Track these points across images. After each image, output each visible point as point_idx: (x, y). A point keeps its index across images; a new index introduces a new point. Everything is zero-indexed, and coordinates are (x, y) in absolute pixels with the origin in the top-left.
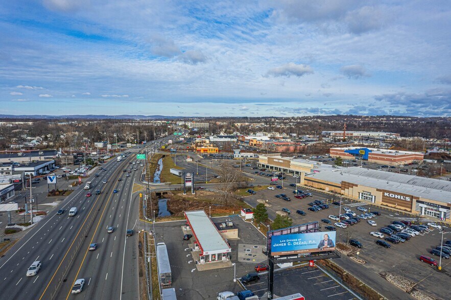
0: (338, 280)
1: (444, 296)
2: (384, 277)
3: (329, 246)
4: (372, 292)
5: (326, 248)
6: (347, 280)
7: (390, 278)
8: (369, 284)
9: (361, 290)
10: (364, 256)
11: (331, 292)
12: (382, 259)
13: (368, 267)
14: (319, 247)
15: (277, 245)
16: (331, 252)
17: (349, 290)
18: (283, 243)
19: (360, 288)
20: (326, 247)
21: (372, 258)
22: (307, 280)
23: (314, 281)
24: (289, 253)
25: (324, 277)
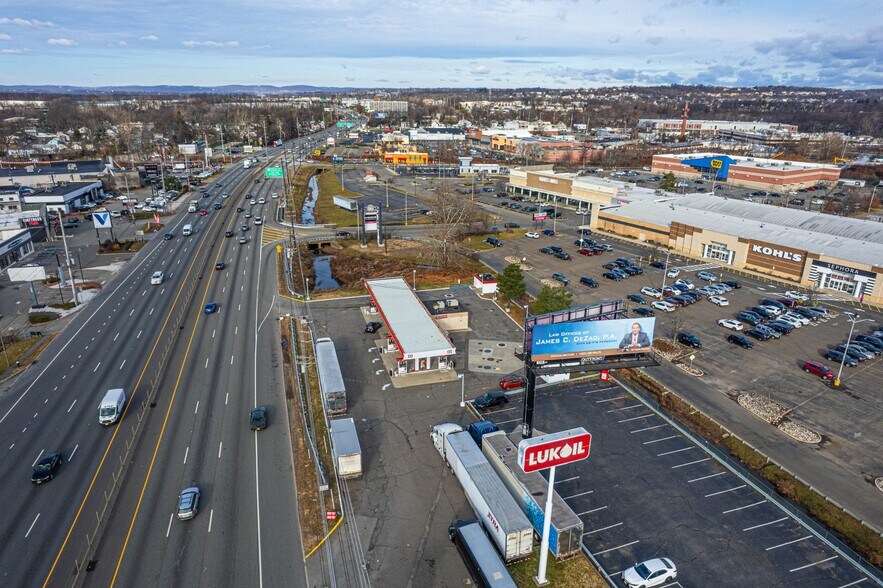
0: (653, 405)
1: (837, 429)
2: (734, 398)
3: (639, 345)
4: (711, 423)
6: (668, 405)
7: (745, 401)
8: (707, 412)
9: (692, 421)
10: (703, 363)
11: (638, 424)
12: (734, 368)
13: (708, 382)
14: (621, 347)
15: (543, 342)
16: (642, 355)
17: (670, 422)
18: (555, 338)
19: (689, 418)
20: (635, 346)
22: (594, 404)
23: (608, 406)
24: (565, 356)
25: (626, 399)
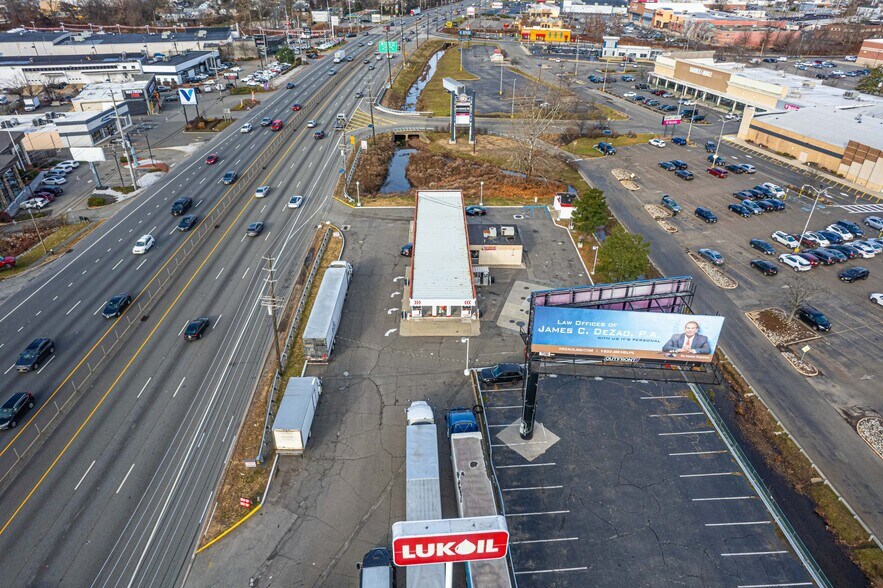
2: (852, 420)
3: (694, 351)
4: (799, 456)
5: (684, 353)
9: (772, 444)
10: (824, 357)
12: (869, 371)
13: (820, 387)
14: (665, 350)
15: (548, 329)
17: (732, 449)
18: (566, 326)
19: (770, 440)
20: (687, 352)
21: (844, 364)
24: (579, 351)
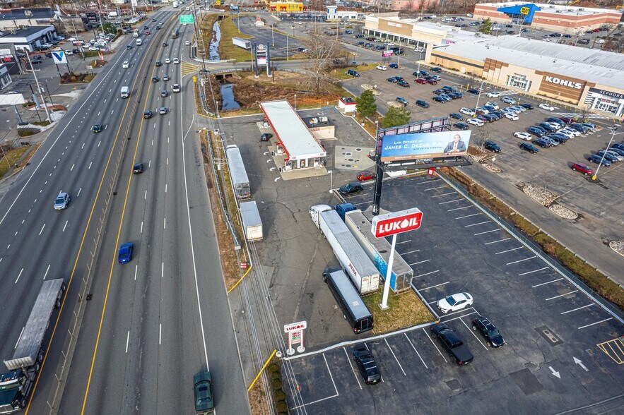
0: (464, 192)
1: (589, 210)
2: (521, 188)
3: (458, 150)
4: (503, 206)
5: (454, 152)
6: (474, 192)
7: (528, 190)
8: (501, 197)
9: (490, 203)
10: (501, 164)
11: (453, 205)
12: (523, 167)
13: (503, 176)
14: (445, 152)
15: (390, 148)
16: (460, 157)
17: (475, 204)
18: (398, 145)
19: (488, 202)
20: (455, 152)
21: (511, 165)
22: (423, 191)
23: (432, 193)
24: (405, 158)
25: (445, 188)
